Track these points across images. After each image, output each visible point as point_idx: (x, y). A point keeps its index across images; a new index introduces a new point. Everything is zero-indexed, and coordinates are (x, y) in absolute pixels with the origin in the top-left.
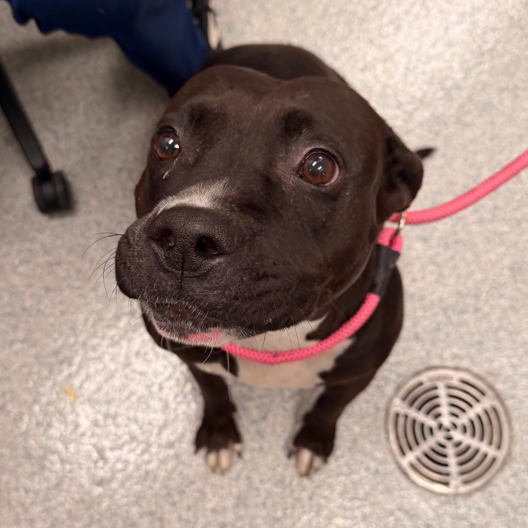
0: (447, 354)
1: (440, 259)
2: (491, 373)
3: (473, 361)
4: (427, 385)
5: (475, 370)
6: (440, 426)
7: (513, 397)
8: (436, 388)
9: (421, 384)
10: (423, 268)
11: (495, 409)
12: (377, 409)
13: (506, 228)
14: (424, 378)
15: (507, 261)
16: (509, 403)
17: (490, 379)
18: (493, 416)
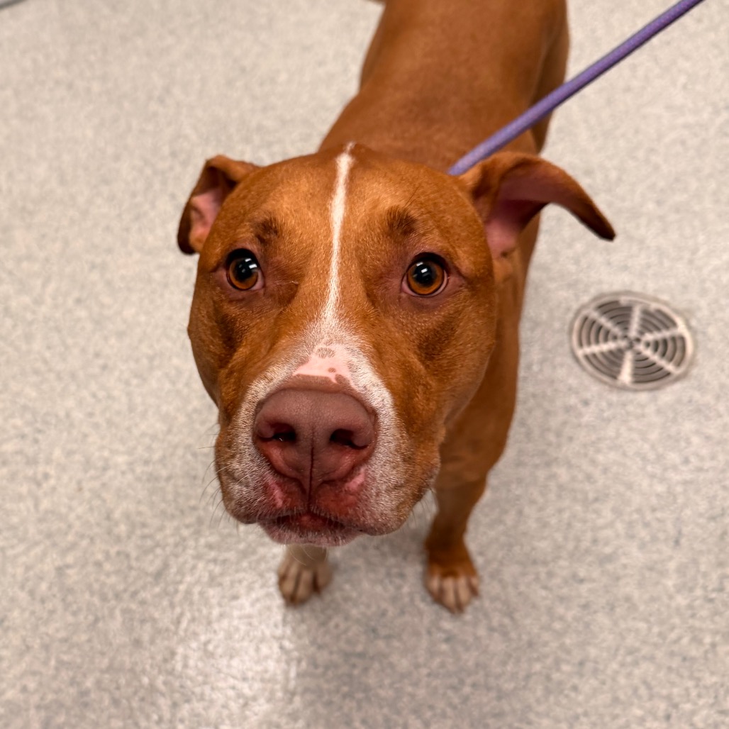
0: (651, 286)
2: (688, 310)
4: (623, 304)
5: (673, 304)
6: (625, 337)
8: (630, 309)
9: (617, 302)
11: (683, 338)
14: (622, 298)
17: (686, 314)
18: (679, 344)
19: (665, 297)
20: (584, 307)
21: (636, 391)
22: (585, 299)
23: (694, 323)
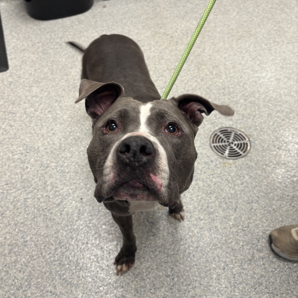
0: (239, 126)
1: (248, 105)
2: (250, 135)
3: (246, 130)
4: (229, 131)
5: (245, 133)
6: (228, 142)
7: (254, 143)
8: (231, 133)
9: (227, 130)
10: (241, 105)
11: (247, 144)
12: (211, 131)
13: (271, 105)
14: (229, 129)
15: (268, 112)
16: (252, 144)
17: (249, 137)
18: (246, 146)
19: (243, 130)
20: (216, 131)
21: (229, 159)
22: (217, 128)
23: (251, 139)
